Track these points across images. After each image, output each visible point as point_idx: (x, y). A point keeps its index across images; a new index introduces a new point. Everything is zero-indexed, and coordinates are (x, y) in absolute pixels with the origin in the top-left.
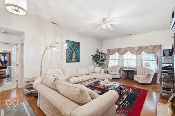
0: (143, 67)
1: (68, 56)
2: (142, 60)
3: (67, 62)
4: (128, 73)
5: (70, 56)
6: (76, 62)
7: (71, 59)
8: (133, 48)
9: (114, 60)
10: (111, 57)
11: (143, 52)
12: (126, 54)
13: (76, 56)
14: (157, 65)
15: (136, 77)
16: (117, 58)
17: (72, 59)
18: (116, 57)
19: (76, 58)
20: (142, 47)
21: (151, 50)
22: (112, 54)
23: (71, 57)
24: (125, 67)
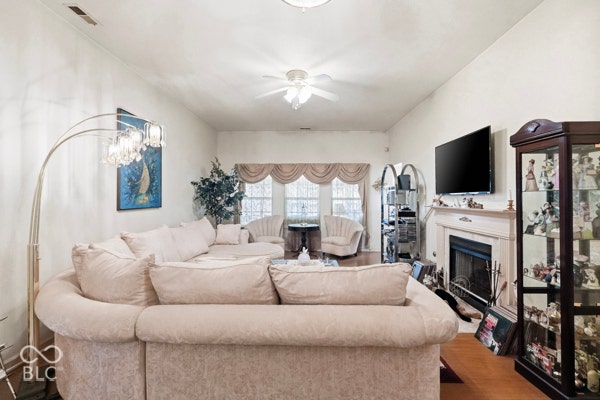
0: (334, 215)
1: (126, 179)
2: (332, 199)
3: (119, 209)
4: (304, 234)
5: (130, 180)
6: (152, 207)
7: (134, 196)
8: (313, 167)
9: (259, 201)
10: (249, 190)
11: (336, 179)
12: (295, 182)
13: (152, 181)
14: (363, 210)
15: (328, 243)
16: (269, 192)
17: (138, 195)
18: (267, 190)
19: (149, 191)
20: (335, 165)
21: (352, 175)
22: (253, 180)
23: (134, 188)
24: (293, 219)
